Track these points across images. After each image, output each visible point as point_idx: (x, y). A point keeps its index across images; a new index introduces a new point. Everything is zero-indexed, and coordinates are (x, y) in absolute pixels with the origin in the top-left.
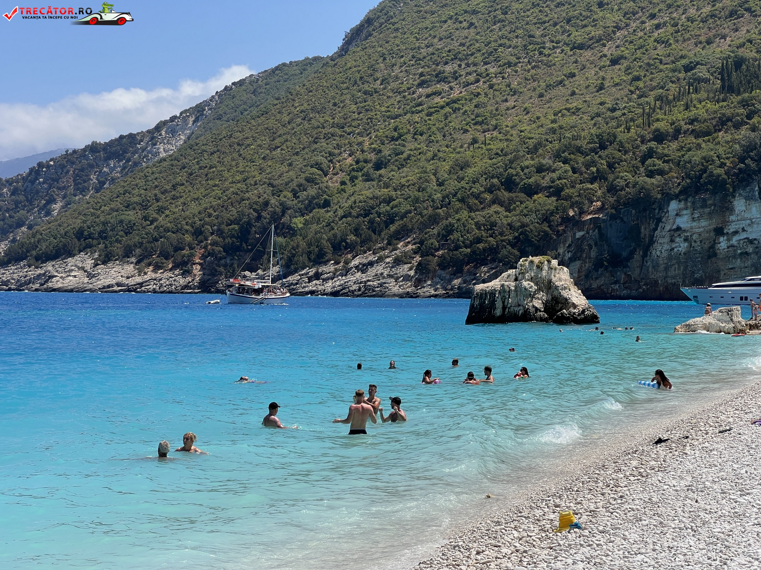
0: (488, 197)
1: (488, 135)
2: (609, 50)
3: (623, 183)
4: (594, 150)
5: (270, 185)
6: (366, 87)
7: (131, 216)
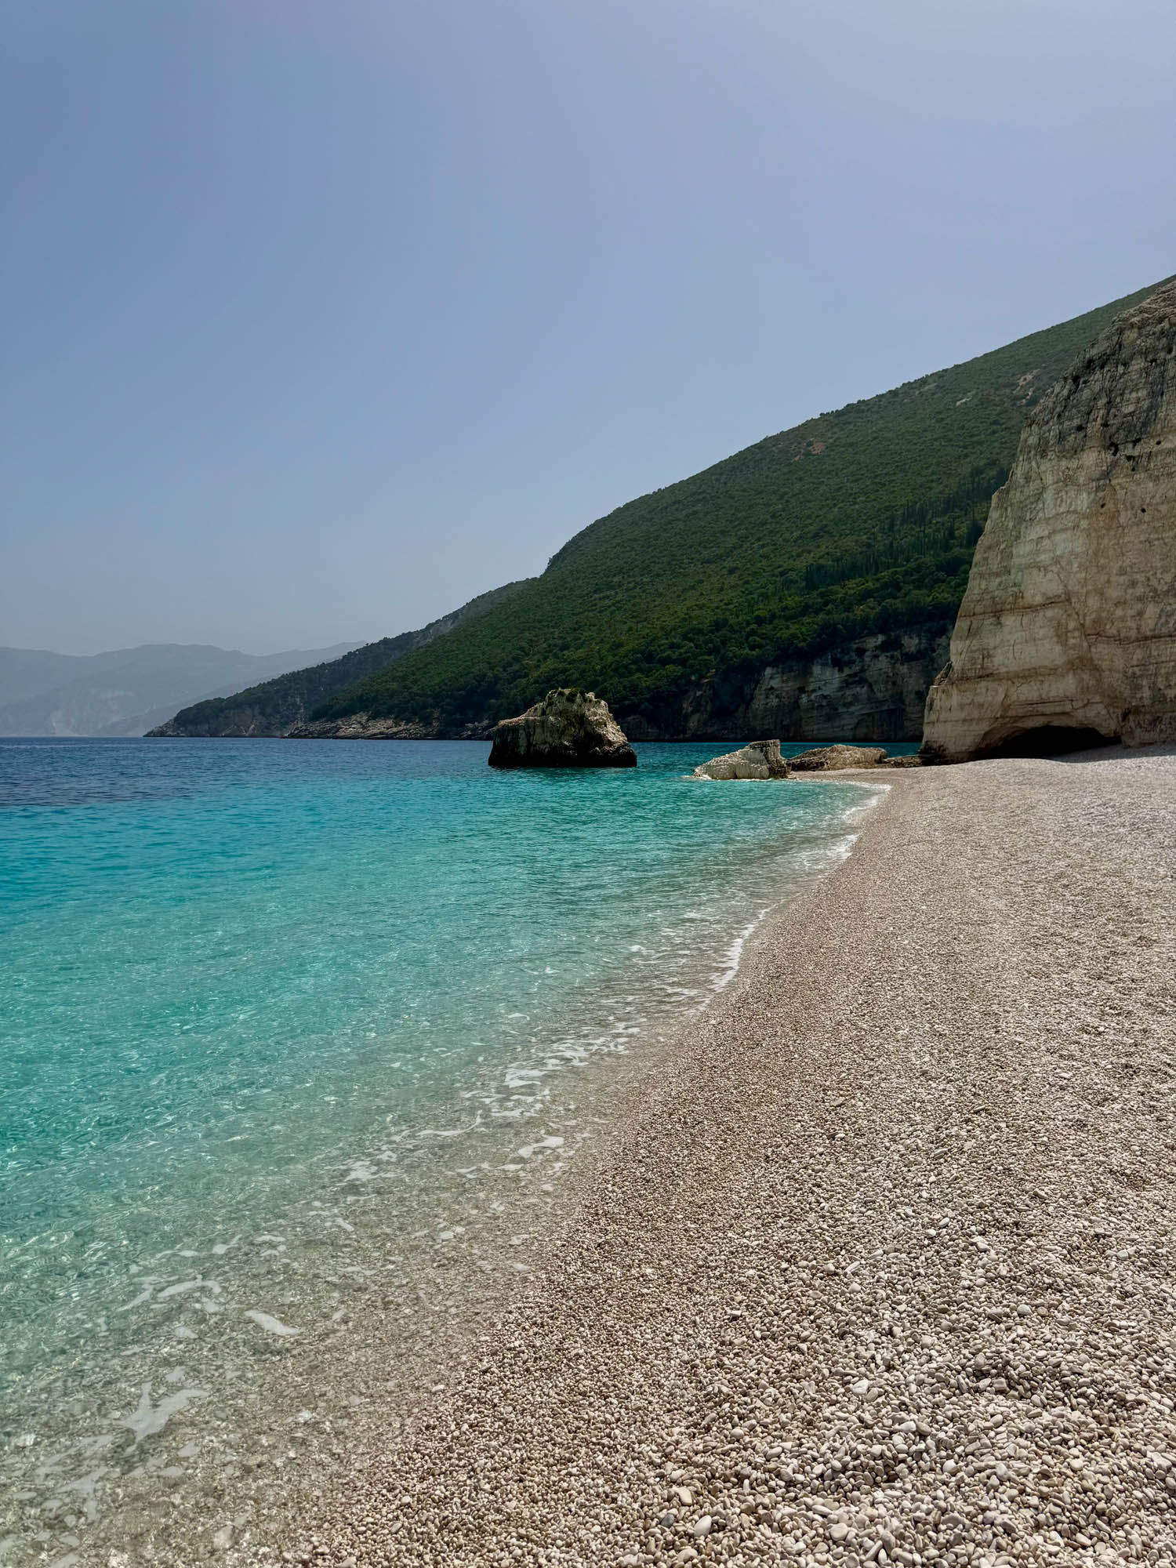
0: (633, 667)
1: (640, 626)
2: (728, 564)
3: (731, 655)
4: (711, 631)
5: (489, 663)
6: (558, 594)
7: (394, 686)
